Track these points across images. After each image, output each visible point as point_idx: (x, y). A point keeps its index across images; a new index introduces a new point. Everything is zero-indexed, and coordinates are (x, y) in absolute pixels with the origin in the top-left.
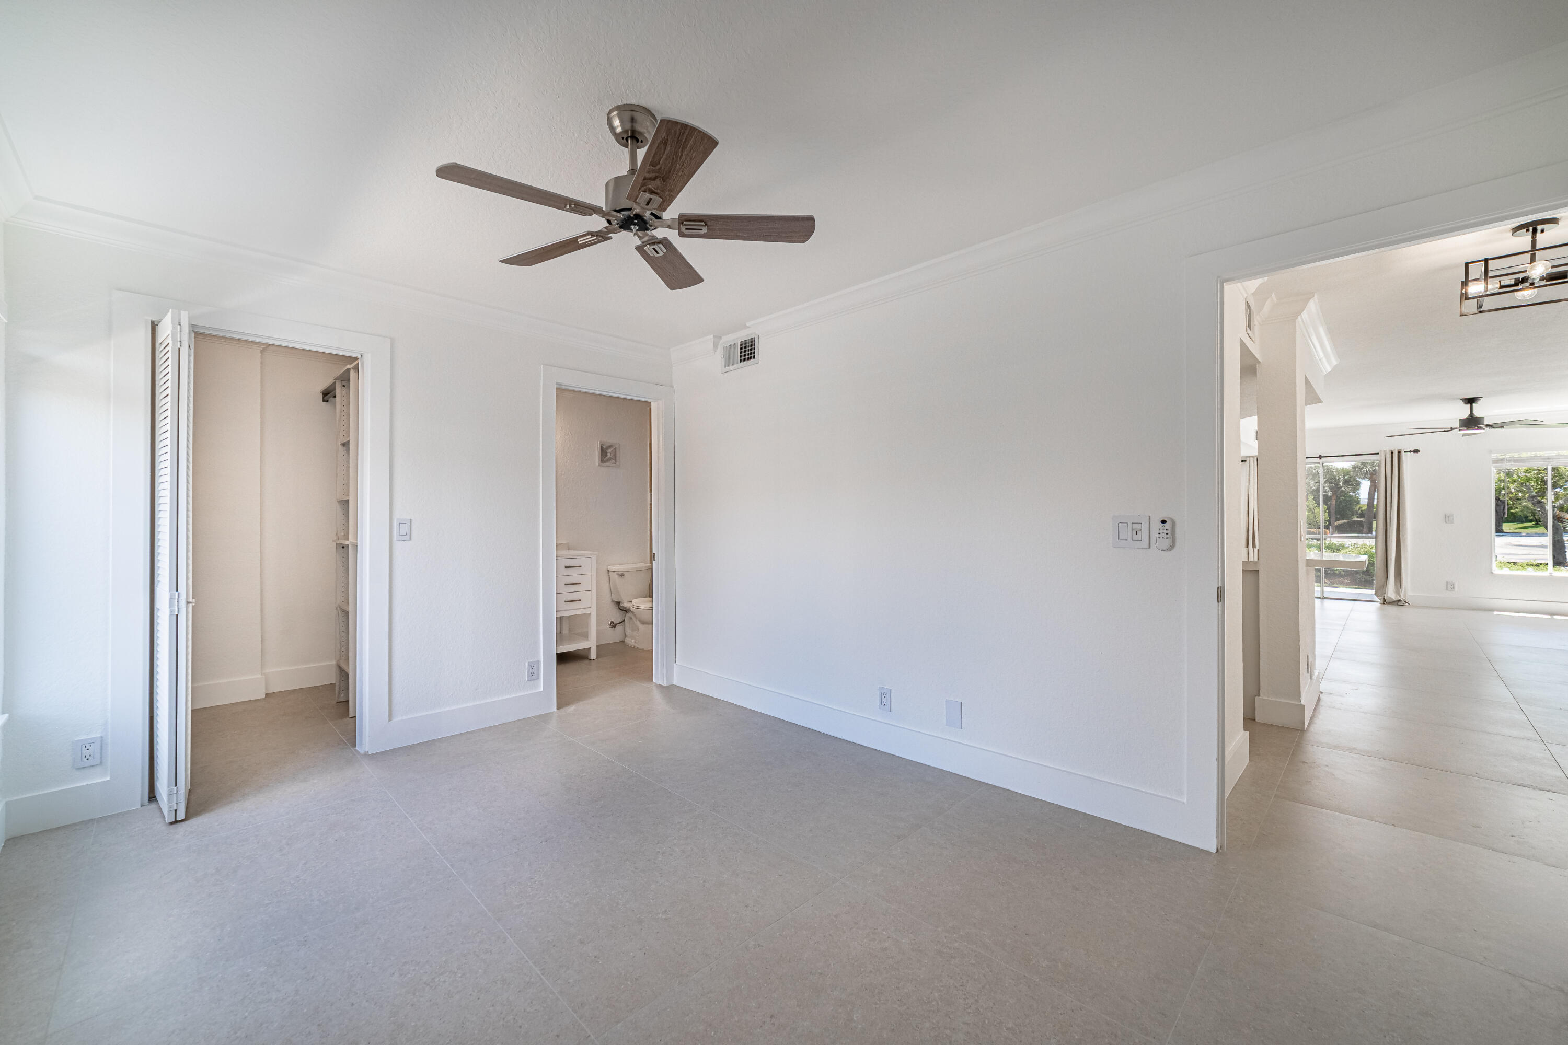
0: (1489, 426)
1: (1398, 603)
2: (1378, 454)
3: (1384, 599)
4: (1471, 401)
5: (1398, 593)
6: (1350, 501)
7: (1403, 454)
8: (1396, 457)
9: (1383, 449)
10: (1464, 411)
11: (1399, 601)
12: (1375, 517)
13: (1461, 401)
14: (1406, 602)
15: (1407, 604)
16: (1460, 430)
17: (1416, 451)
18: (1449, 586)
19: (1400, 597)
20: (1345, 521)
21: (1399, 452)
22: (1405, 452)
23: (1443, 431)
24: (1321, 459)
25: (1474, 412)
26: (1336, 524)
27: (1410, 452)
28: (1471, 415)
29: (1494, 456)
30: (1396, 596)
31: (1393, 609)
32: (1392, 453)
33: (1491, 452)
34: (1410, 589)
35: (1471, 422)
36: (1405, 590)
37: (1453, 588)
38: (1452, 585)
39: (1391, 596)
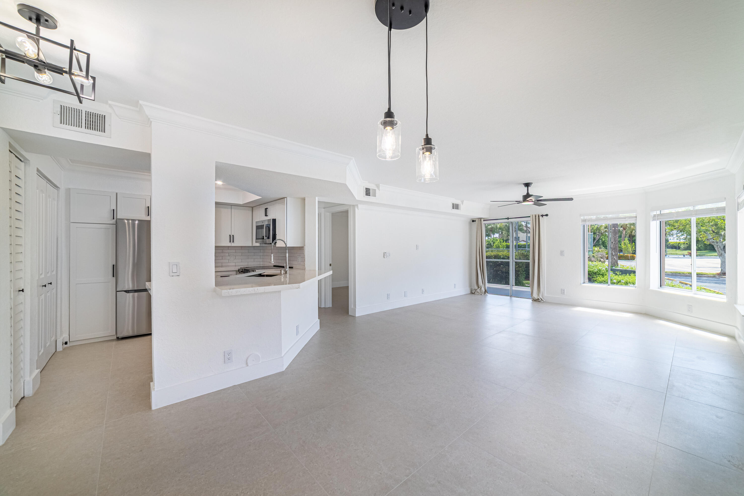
1: (538, 300)
2: (530, 217)
3: (533, 298)
4: (527, 185)
5: (538, 295)
7: (540, 217)
8: (537, 218)
11: (540, 299)
13: (523, 185)
14: (542, 300)
15: (544, 301)
17: (547, 215)
18: (563, 292)
19: (540, 297)
22: (542, 216)
24: (508, 220)
28: (528, 193)
29: (583, 218)
30: (538, 297)
31: (536, 303)
32: (536, 216)
33: (581, 215)
34: (546, 294)
37: (564, 293)
38: (564, 290)
39: (535, 296)
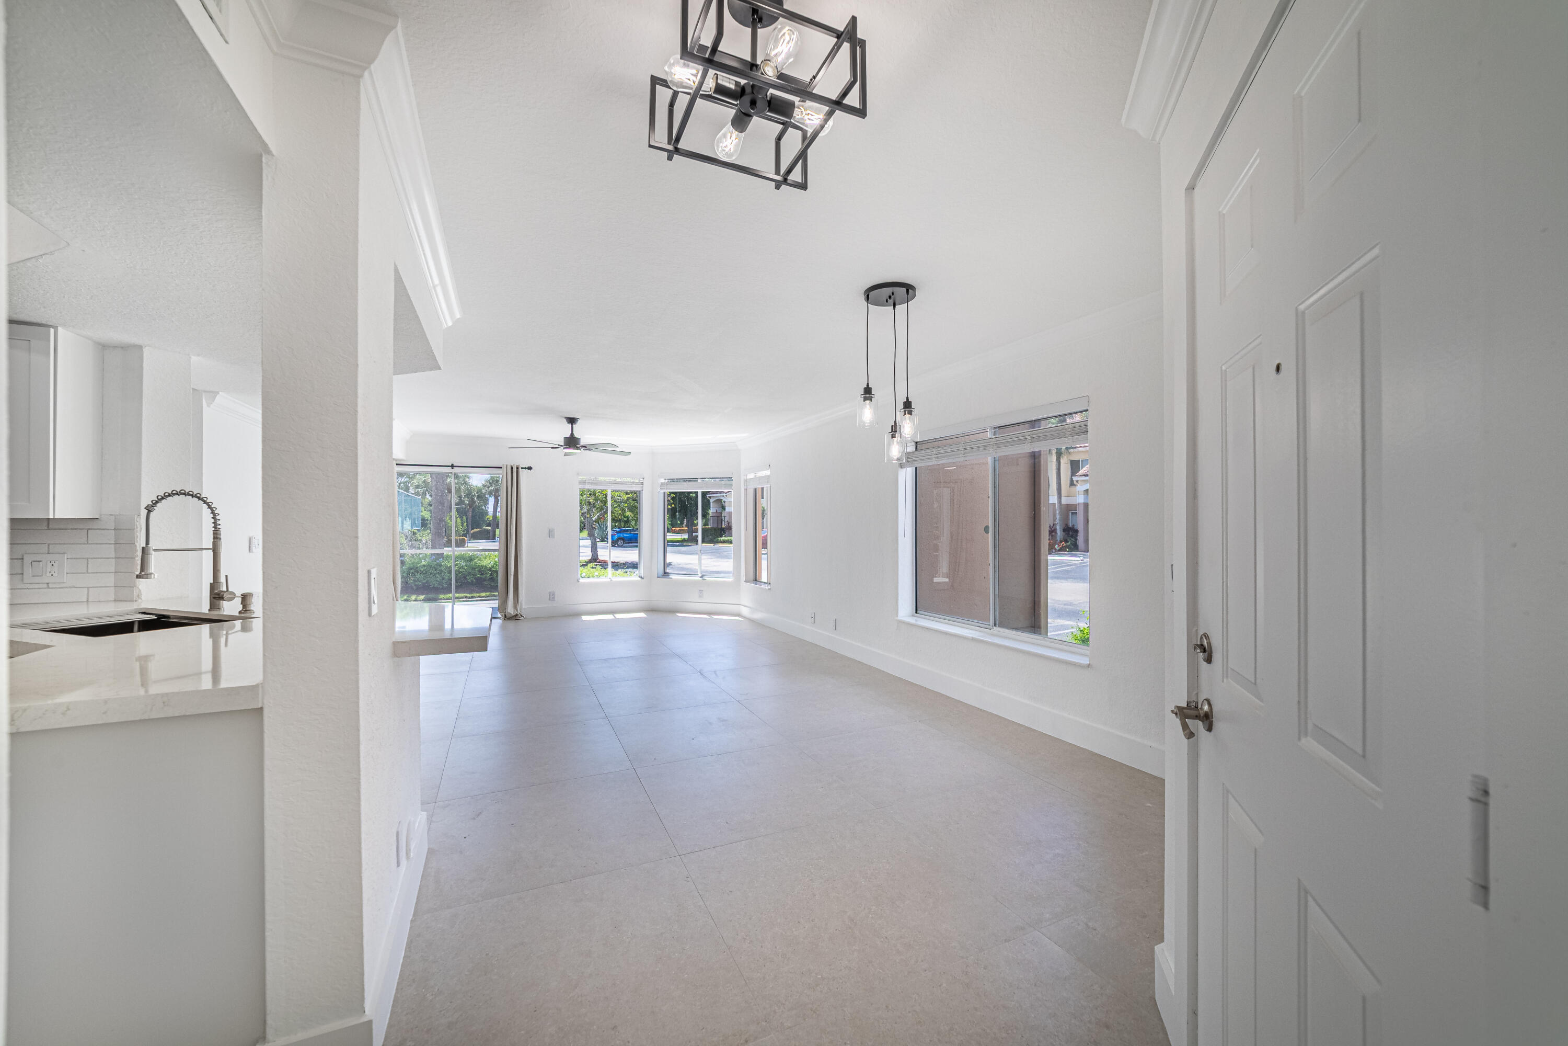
0: (584, 447)
1: (515, 617)
2: (501, 468)
3: (505, 615)
4: (572, 421)
5: (515, 607)
6: (482, 512)
7: (520, 470)
8: (515, 471)
9: (505, 464)
10: (565, 430)
11: (517, 615)
12: (498, 526)
13: (565, 420)
14: (521, 616)
15: (522, 618)
16: (564, 448)
17: (530, 468)
18: (552, 596)
19: (517, 611)
20: (478, 530)
21: (517, 468)
22: (522, 468)
23: (552, 448)
24: (452, 468)
25: (574, 433)
26: (472, 532)
27: (525, 468)
28: (572, 434)
29: (581, 478)
30: (514, 611)
31: (511, 624)
32: (512, 468)
33: (578, 474)
34: (525, 604)
35: (572, 442)
36: (521, 602)
37: (554, 598)
38: (554, 594)
39: (510, 610)
